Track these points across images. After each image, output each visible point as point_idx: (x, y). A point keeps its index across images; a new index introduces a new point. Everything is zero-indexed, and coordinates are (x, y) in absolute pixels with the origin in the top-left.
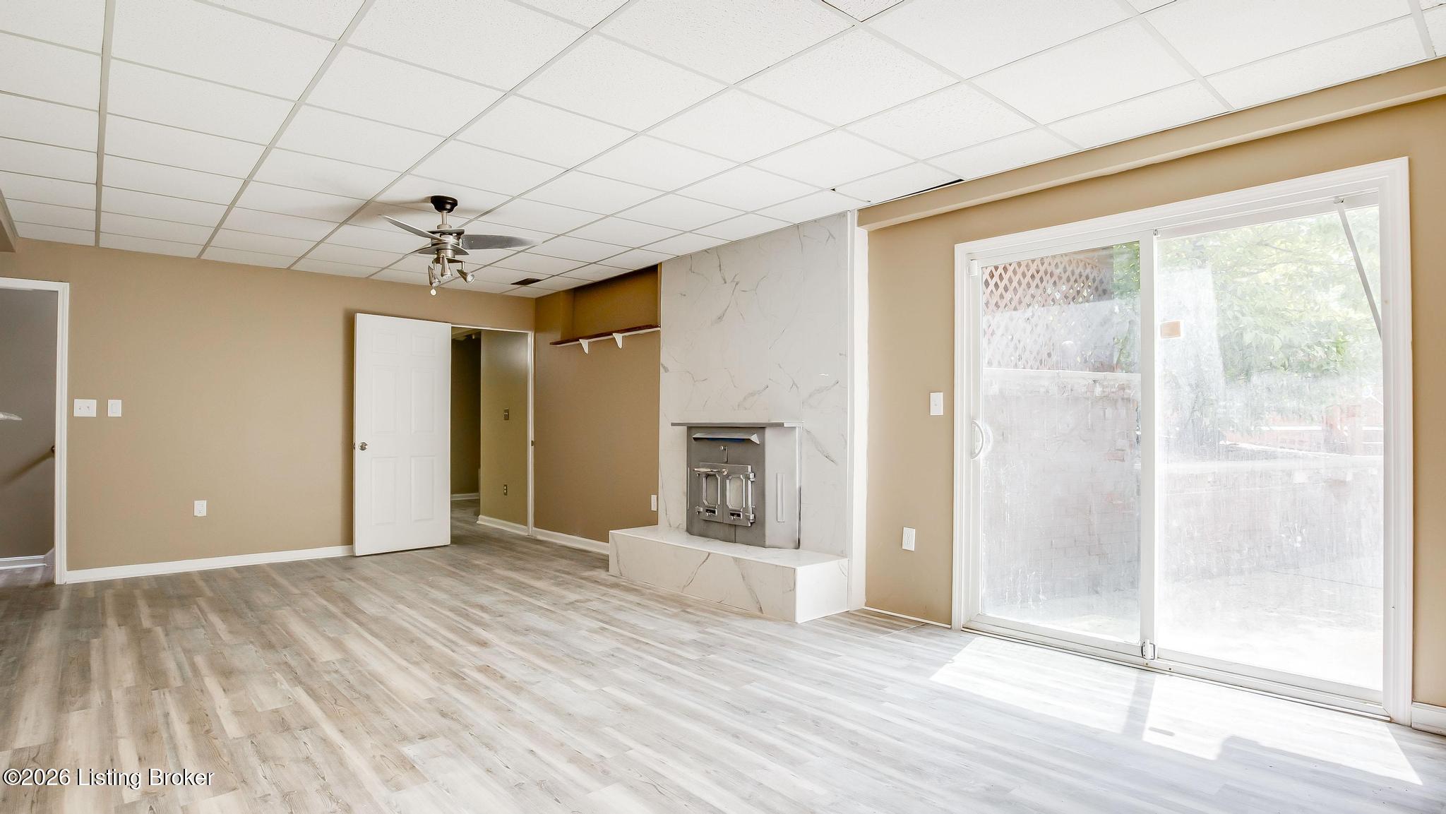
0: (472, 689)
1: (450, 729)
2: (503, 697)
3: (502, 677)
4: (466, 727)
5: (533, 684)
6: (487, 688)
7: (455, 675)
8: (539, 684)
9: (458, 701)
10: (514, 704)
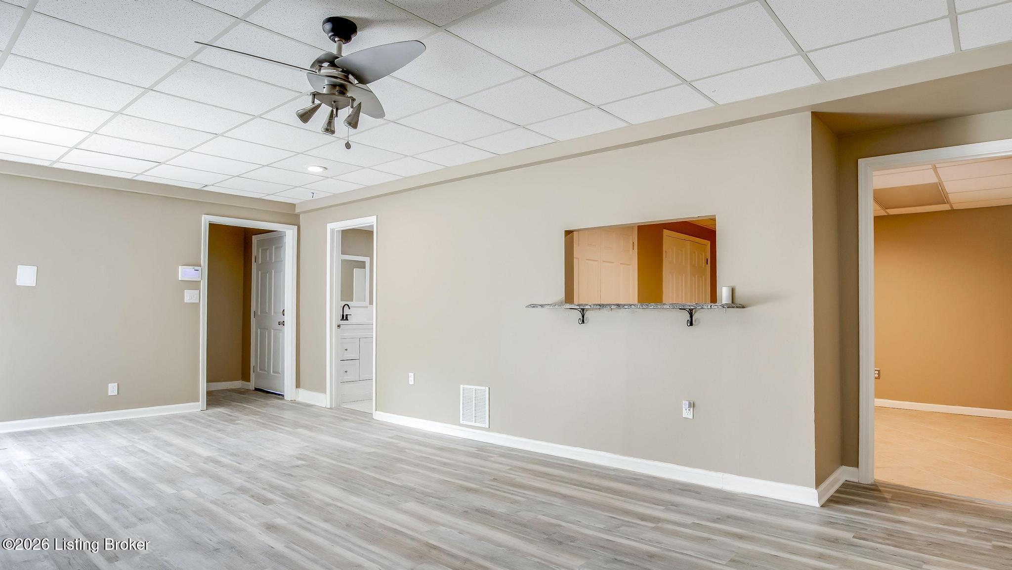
0: (274, 488)
1: (284, 470)
2: (253, 484)
3: (252, 496)
4: (275, 471)
5: (228, 492)
6: (264, 489)
7: (291, 496)
8: (224, 493)
9: (283, 481)
10: (245, 481)
